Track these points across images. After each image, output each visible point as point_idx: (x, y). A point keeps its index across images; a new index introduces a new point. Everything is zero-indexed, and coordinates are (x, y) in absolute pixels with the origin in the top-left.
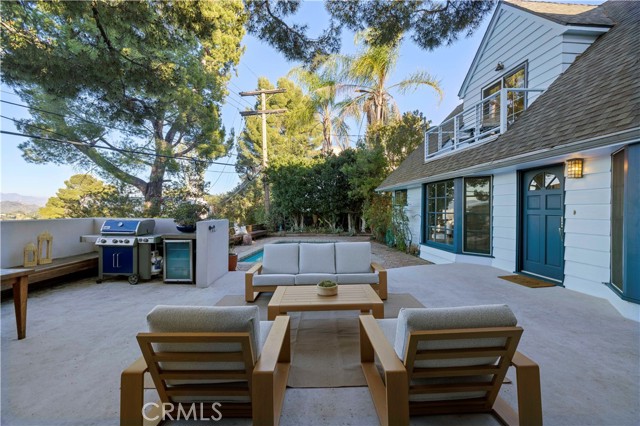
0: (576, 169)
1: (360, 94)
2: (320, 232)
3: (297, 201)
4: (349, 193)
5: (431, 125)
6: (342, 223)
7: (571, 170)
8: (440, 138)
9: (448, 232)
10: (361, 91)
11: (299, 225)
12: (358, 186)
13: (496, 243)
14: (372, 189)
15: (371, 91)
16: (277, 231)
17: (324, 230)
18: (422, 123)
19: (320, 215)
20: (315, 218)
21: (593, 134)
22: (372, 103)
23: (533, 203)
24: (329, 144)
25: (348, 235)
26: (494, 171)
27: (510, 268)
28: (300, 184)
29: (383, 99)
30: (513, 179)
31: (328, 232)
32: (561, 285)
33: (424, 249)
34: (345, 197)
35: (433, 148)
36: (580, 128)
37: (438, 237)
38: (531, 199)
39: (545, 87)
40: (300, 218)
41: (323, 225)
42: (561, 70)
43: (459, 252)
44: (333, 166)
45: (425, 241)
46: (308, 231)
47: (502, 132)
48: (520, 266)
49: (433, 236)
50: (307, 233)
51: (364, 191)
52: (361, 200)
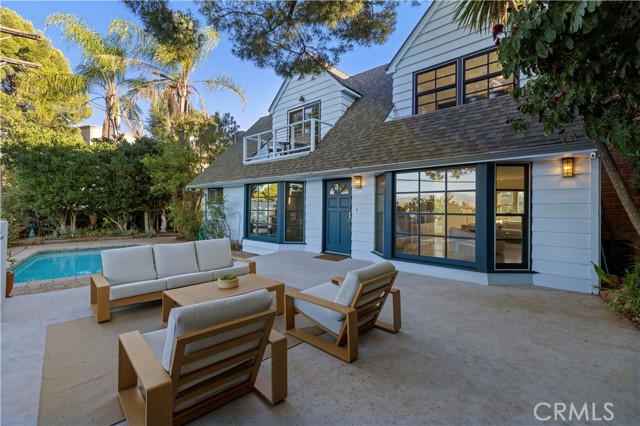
0: (358, 182)
1: (159, 78)
2: (105, 234)
3: (70, 195)
4: (152, 188)
5: (239, 130)
6: (137, 223)
7: (355, 183)
8: (259, 145)
9: (269, 227)
10: (162, 75)
11: (67, 227)
12: (163, 181)
13: (307, 233)
14: (182, 185)
15: (173, 78)
16: (27, 236)
17: (109, 232)
18: (232, 126)
19: (103, 214)
20: (93, 217)
21: (371, 163)
22: (175, 91)
23: (332, 203)
24: (116, 126)
25: (145, 237)
26: (307, 179)
27: (318, 250)
28: (77, 173)
29: (188, 92)
30: (320, 185)
31: (117, 235)
32: (350, 257)
33: (246, 243)
34: (144, 192)
35: (253, 153)
36: (363, 158)
37: (260, 231)
38: (331, 201)
39: (333, 123)
40: (69, 217)
41: (109, 226)
42: (340, 114)
43: (281, 242)
44: (127, 154)
45: (247, 236)
46: (83, 235)
47: (312, 150)
48: (324, 248)
49: (254, 231)
50: (82, 237)
51: (172, 187)
52: (166, 197)
